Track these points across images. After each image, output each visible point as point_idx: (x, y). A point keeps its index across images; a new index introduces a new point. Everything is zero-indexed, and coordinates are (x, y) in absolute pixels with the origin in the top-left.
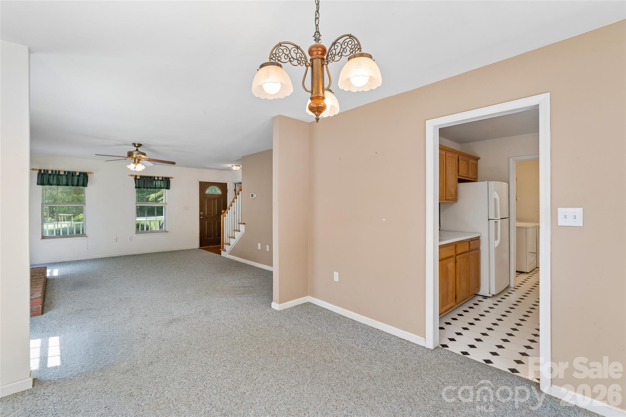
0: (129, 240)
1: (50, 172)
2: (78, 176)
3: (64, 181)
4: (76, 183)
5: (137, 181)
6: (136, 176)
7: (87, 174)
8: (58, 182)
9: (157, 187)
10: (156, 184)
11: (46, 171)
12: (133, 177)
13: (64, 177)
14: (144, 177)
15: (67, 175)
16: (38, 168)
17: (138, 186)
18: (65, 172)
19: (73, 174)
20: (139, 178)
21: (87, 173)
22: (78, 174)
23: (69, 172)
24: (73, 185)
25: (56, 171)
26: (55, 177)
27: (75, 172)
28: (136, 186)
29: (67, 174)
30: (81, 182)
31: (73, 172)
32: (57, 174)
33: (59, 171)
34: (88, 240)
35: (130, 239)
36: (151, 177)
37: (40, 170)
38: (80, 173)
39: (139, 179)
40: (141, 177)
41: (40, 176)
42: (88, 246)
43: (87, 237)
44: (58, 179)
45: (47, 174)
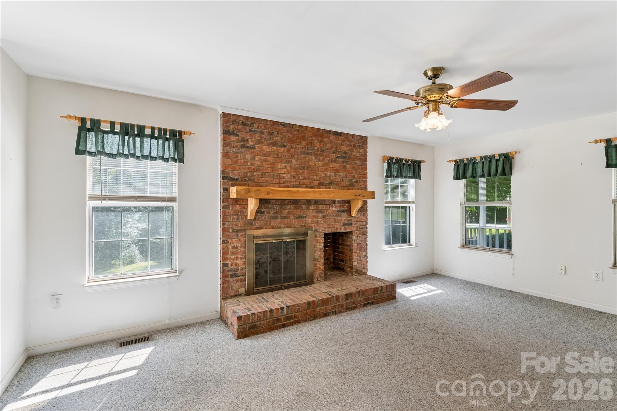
1: (465, 162)
2: (497, 161)
3: (480, 169)
4: (493, 171)
7: (510, 154)
8: (474, 174)
11: (461, 161)
13: (480, 165)
16: (454, 159)
17: (614, 162)
18: (481, 158)
19: (490, 159)
21: (508, 153)
22: (496, 158)
23: (485, 157)
24: (490, 175)
25: (471, 159)
26: (471, 167)
27: (493, 156)
31: (490, 156)
32: (472, 162)
33: (475, 158)
34: (514, 260)
37: (456, 161)
38: (500, 155)
41: (456, 168)
42: (514, 269)
43: (512, 255)
44: (474, 168)
45: (463, 164)
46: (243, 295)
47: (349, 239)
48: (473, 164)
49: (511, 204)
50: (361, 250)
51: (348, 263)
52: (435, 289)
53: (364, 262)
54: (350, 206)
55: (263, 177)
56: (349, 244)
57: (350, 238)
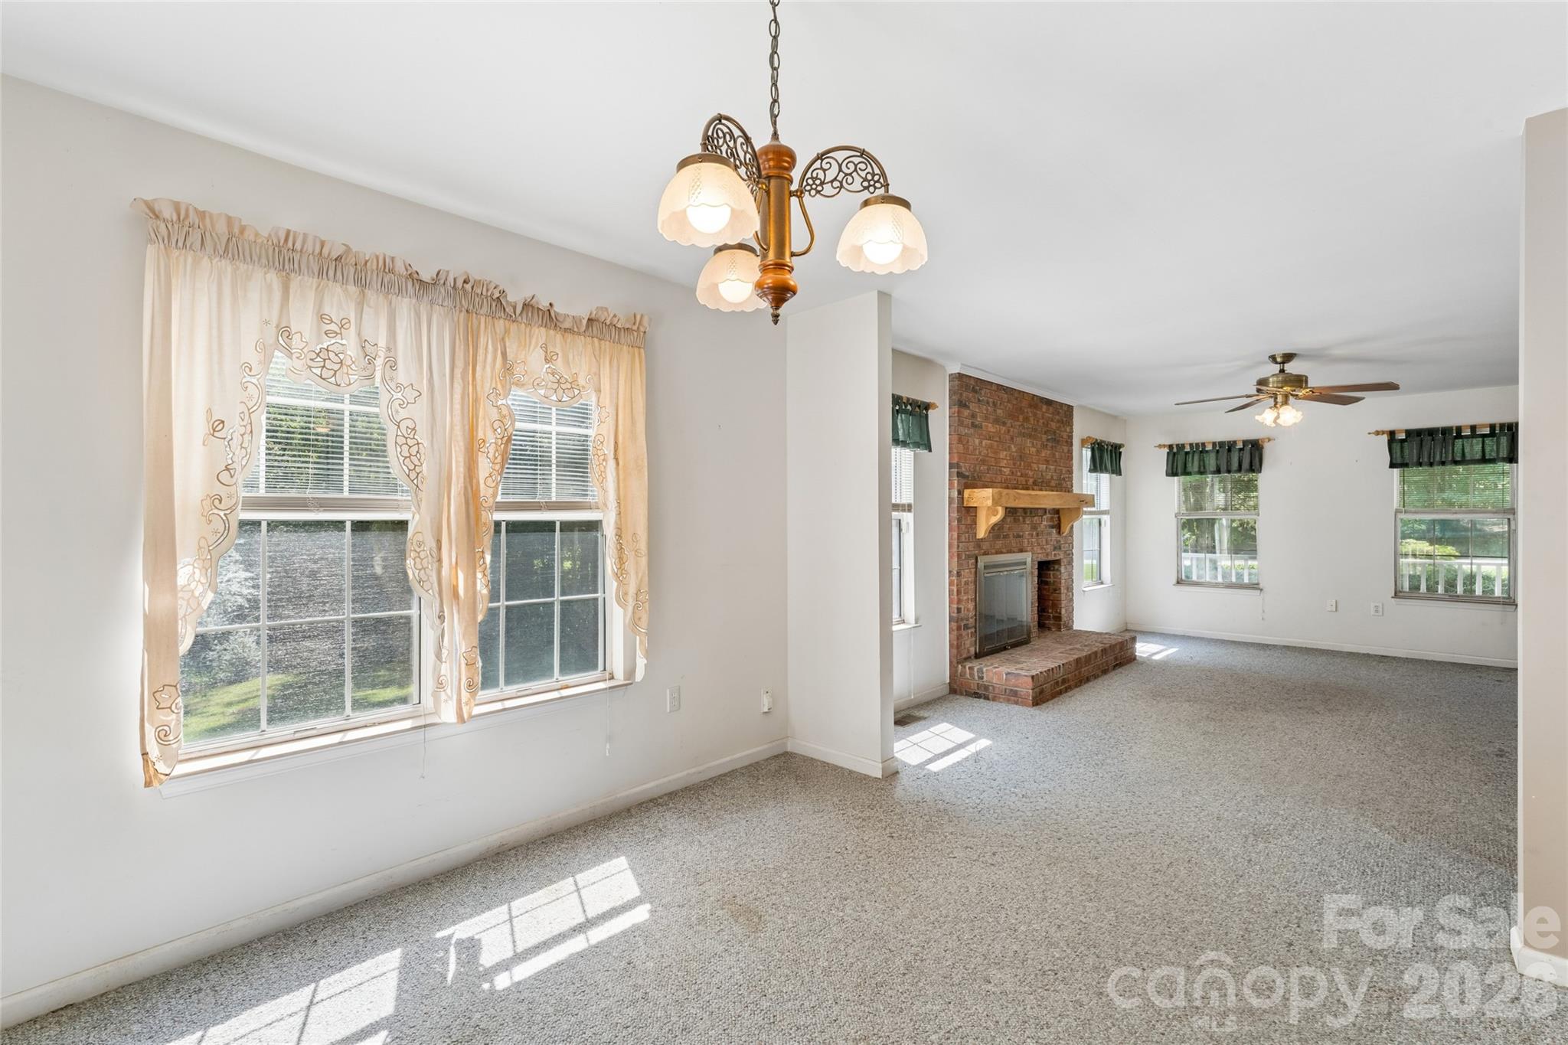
0: (1373, 613)
1: (1188, 449)
2: (1241, 450)
3: (1211, 462)
4: (1235, 465)
5: (1397, 447)
6: (1392, 434)
7: (1260, 441)
8: (1202, 468)
9: (1468, 457)
10: (1466, 451)
11: (1181, 447)
12: (1385, 438)
13: (1213, 455)
14: (1419, 433)
15: (1218, 451)
16: (1168, 443)
17: (1399, 461)
18: (1214, 444)
19: (1230, 446)
20: (1404, 437)
21: (1258, 440)
22: (1240, 445)
23: (1222, 444)
24: (1229, 472)
25: (1197, 444)
26: (1196, 457)
27: (1235, 442)
28: (1394, 462)
29: (1217, 448)
30: (1246, 464)
31: (1229, 442)
32: (1199, 450)
33: (1203, 444)
34: (1263, 599)
35: (1377, 611)
36: (1445, 431)
37: (1171, 447)
38: (1245, 443)
39: (1402, 441)
40: (1409, 433)
41: (1171, 458)
42: (1264, 612)
43: (1261, 590)
44: (1202, 461)
45: (1183, 453)
46: (973, 657)
47: (1052, 573)
48: (1201, 452)
49: (1258, 515)
50: (1068, 589)
51: (1050, 611)
52: (1164, 647)
53: (1071, 610)
54: (1059, 518)
55: (988, 473)
56: (1052, 580)
57: (1053, 570)
